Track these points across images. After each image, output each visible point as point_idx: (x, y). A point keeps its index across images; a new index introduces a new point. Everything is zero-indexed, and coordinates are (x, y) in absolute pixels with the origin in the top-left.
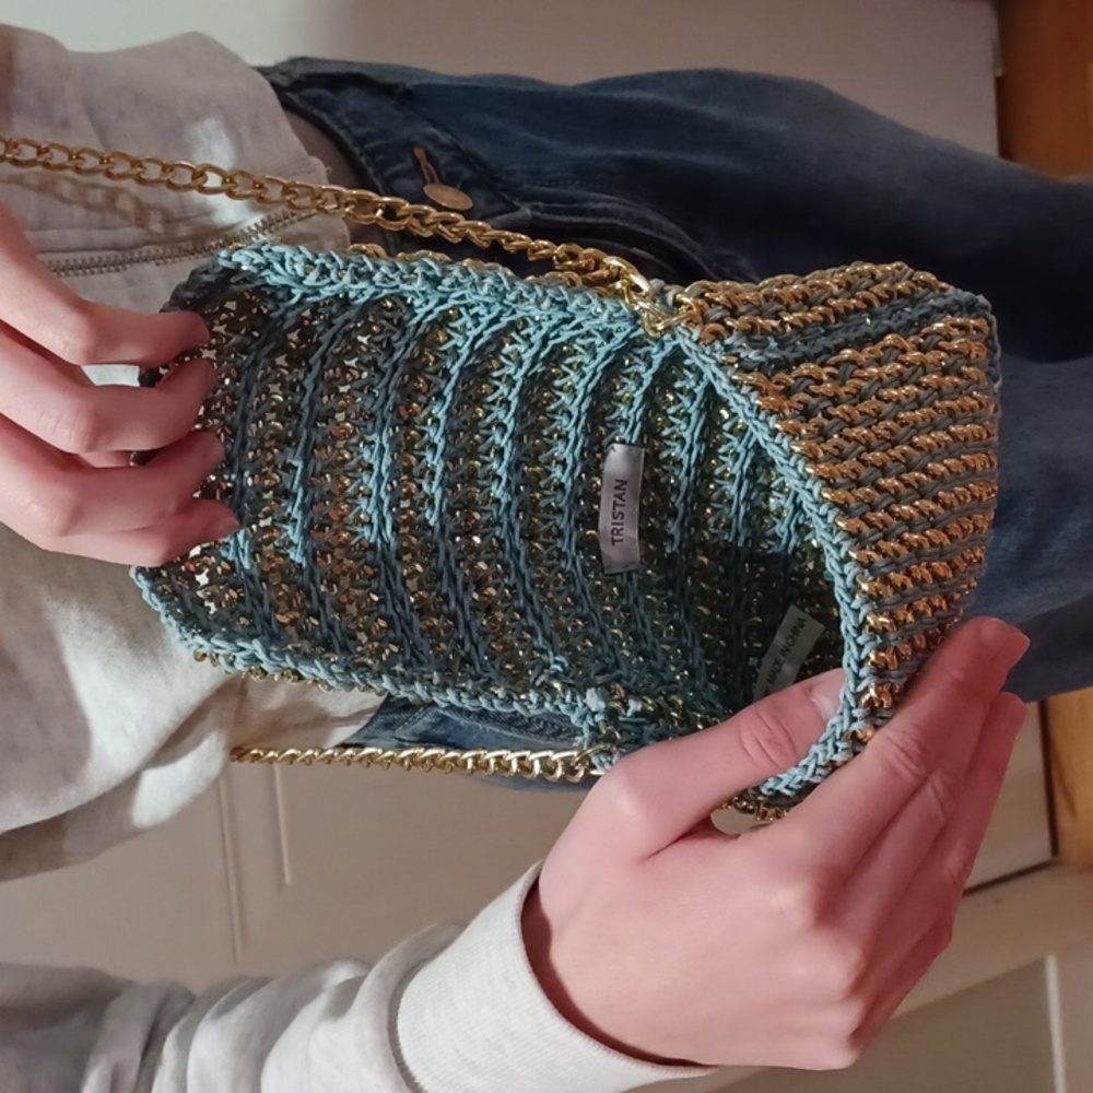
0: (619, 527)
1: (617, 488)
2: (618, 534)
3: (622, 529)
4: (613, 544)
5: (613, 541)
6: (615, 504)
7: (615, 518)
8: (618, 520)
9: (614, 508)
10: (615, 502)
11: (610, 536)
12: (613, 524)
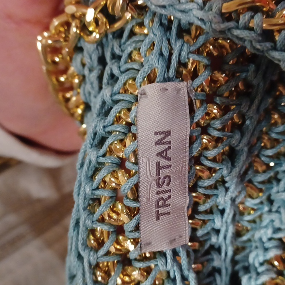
0: (165, 196)
1: (158, 143)
2: (164, 205)
3: (170, 197)
4: (158, 219)
5: (158, 216)
6: (159, 168)
7: (159, 185)
8: (165, 187)
9: (158, 174)
10: (158, 164)
11: (154, 210)
12: (158, 193)
